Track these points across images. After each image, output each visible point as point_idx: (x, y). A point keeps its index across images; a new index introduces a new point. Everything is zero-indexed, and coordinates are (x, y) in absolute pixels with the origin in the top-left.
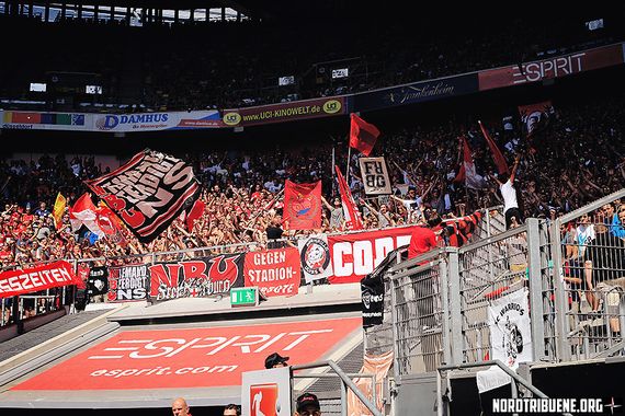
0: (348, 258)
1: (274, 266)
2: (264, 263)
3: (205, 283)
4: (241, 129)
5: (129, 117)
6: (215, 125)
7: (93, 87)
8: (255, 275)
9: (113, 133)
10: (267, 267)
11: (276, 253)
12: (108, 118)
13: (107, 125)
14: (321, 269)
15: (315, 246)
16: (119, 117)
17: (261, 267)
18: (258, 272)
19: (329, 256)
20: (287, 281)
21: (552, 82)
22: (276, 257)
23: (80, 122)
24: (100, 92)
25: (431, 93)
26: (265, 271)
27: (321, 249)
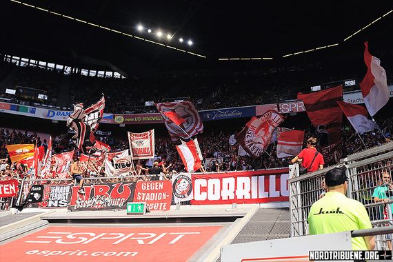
0: (204, 189)
1: (155, 191)
2: (148, 189)
3: (107, 199)
4: (124, 125)
5: (62, 112)
6: (110, 122)
7: (43, 96)
8: (142, 196)
9: (51, 120)
10: (150, 192)
11: (157, 183)
12: (50, 111)
13: (48, 116)
14: (186, 195)
15: (184, 180)
16: (56, 112)
17: (146, 192)
18: (144, 194)
19: (191, 187)
20: (163, 201)
21: (296, 114)
22: (157, 186)
23: (33, 112)
24: (46, 99)
25: (230, 115)
26: (148, 194)
27: (187, 183)
